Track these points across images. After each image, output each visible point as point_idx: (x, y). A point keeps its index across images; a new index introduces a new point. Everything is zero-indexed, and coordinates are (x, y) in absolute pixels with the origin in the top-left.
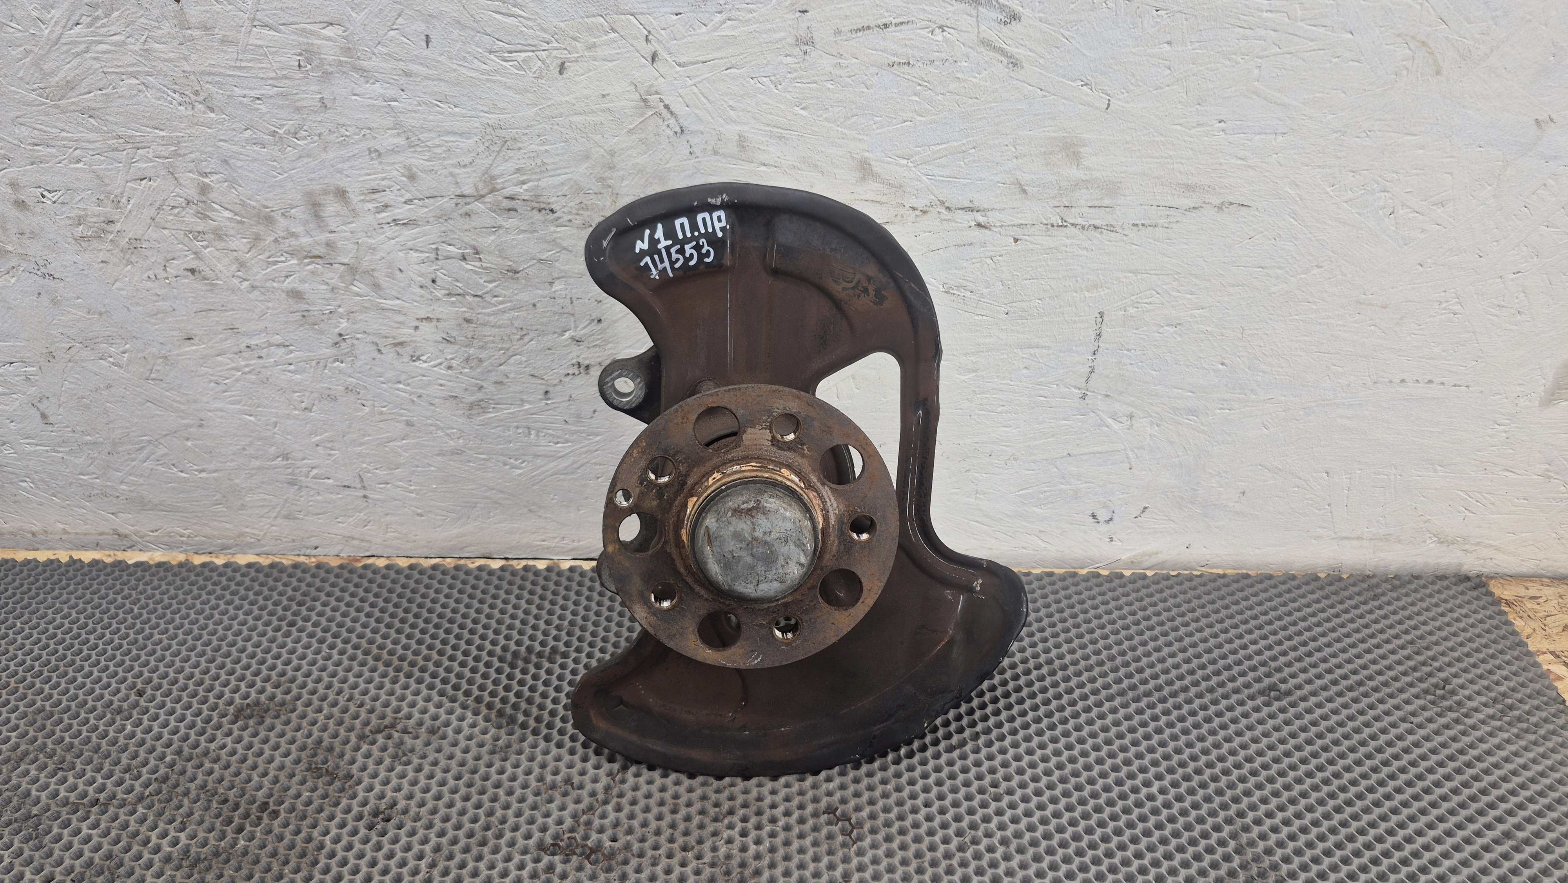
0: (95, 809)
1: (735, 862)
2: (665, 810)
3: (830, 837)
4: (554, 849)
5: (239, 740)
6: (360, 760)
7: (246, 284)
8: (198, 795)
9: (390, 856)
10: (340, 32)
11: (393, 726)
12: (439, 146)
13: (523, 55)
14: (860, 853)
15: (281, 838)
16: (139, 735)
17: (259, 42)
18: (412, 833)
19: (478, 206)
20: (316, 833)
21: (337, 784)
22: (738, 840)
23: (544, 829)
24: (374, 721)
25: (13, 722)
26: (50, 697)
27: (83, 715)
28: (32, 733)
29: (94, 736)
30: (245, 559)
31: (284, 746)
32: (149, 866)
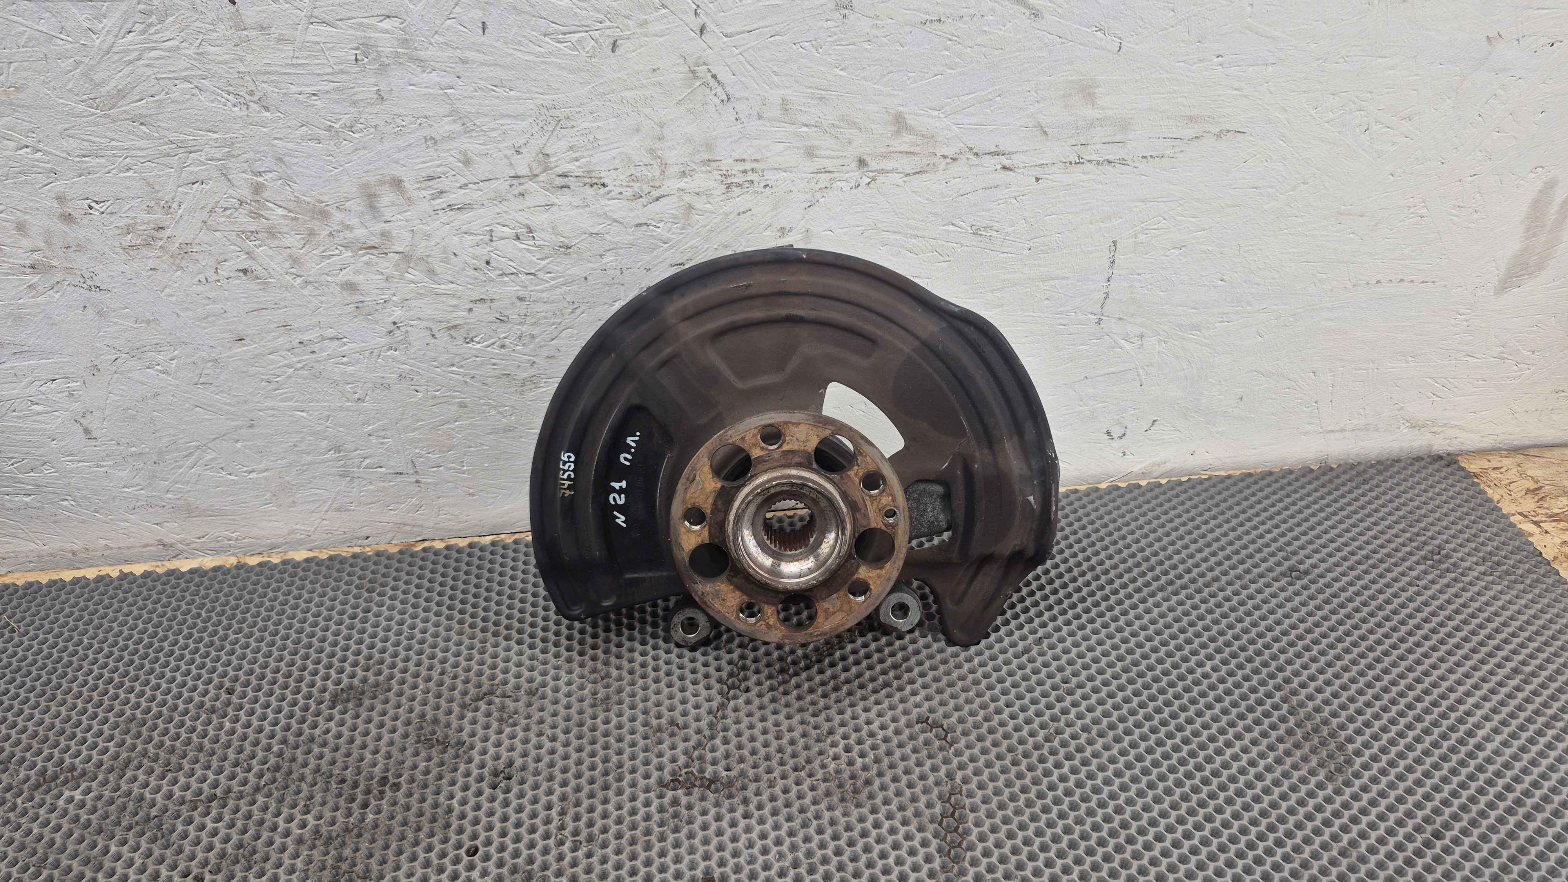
0: (214, 804)
1: (846, 775)
2: (770, 737)
3: (927, 743)
4: (675, 783)
5: (342, 724)
6: (468, 728)
7: (299, 280)
8: (314, 779)
9: (520, 810)
10: (397, 24)
11: (491, 693)
12: (494, 130)
13: (577, 35)
14: (958, 754)
15: (408, 808)
16: (240, 731)
17: (316, 39)
18: (536, 787)
19: (532, 186)
20: (442, 798)
21: (451, 751)
22: (844, 756)
23: (660, 768)
24: (472, 691)
25: (107, 733)
26: (138, 706)
27: (177, 718)
28: (129, 741)
29: (194, 736)
30: (300, 556)
31: (389, 724)
32: (283, 849)
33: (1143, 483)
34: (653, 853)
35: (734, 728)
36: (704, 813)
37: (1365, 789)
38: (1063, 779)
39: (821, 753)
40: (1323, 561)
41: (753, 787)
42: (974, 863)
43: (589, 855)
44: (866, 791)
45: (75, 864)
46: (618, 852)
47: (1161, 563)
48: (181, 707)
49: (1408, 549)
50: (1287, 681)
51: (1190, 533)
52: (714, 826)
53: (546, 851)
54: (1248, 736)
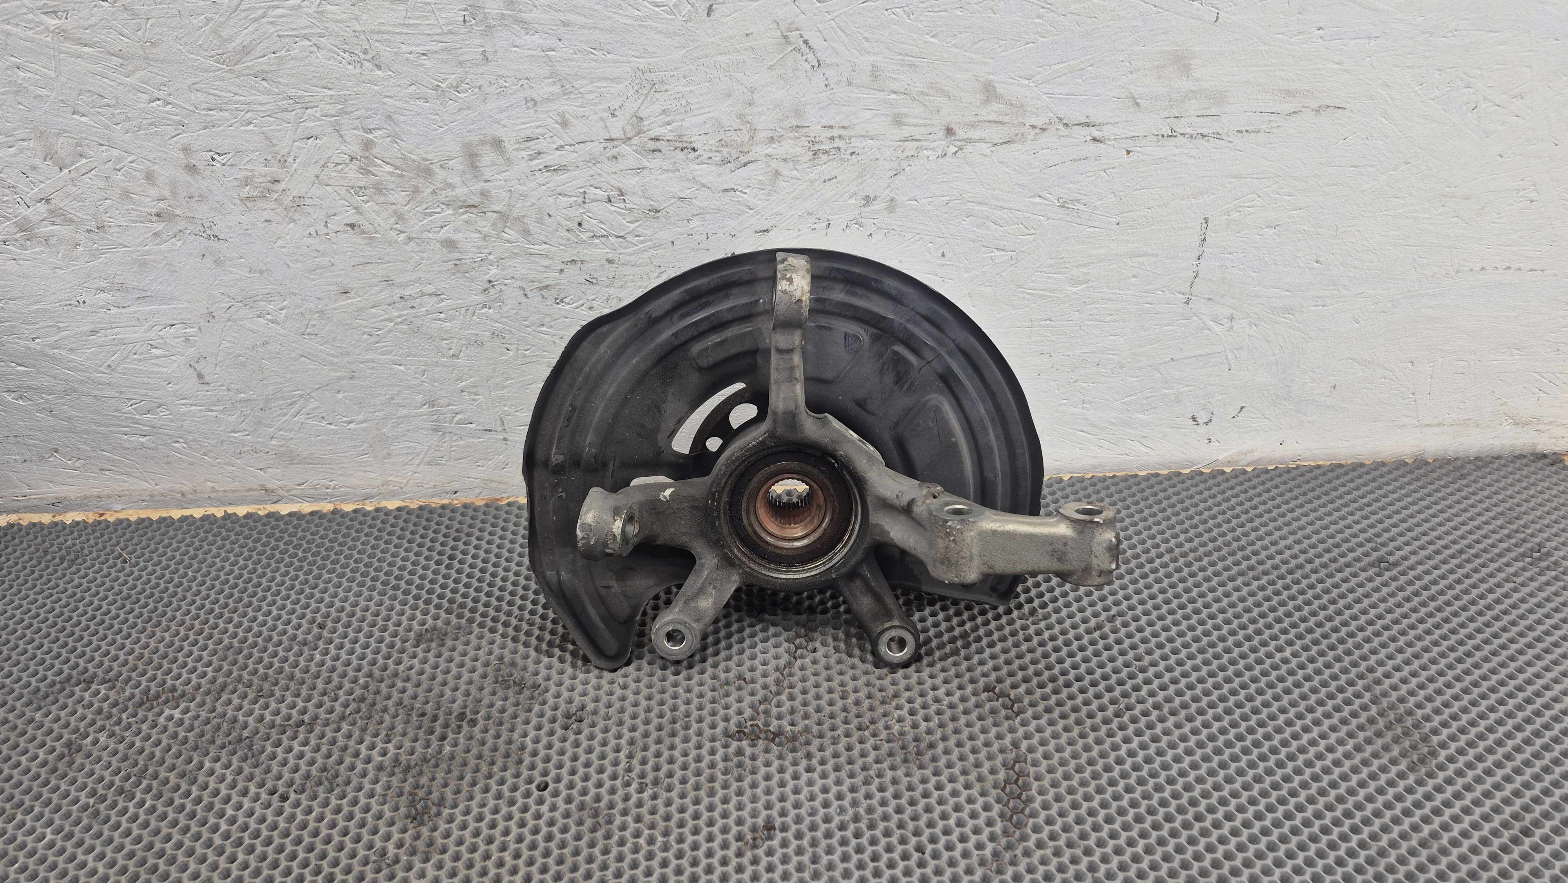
0: (302, 729)
1: (909, 737)
2: (836, 696)
3: (993, 712)
4: (740, 733)
5: (425, 661)
6: (543, 672)
7: (403, 236)
8: (397, 711)
9: (590, 751)
12: (591, 92)
14: (1024, 724)
15: (483, 743)
16: (329, 663)
18: (606, 730)
19: (624, 149)
21: (527, 693)
22: (909, 719)
23: (726, 719)
25: (206, 658)
26: (235, 635)
27: (271, 649)
28: (226, 667)
29: (286, 666)
30: (392, 505)
31: (469, 664)
32: (364, 774)
33: (1228, 470)
34: (717, 799)
35: (800, 685)
36: (768, 764)
37: (1449, 781)
38: (1131, 754)
39: (885, 715)
40: (1414, 553)
41: (816, 742)
42: (1036, 829)
43: (654, 797)
44: (929, 754)
45: (172, 776)
46: (683, 796)
47: (1242, 549)
48: (276, 638)
49: (1505, 545)
50: (1371, 670)
51: (1274, 520)
52: (776, 778)
53: (613, 791)
54: (1327, 723)
